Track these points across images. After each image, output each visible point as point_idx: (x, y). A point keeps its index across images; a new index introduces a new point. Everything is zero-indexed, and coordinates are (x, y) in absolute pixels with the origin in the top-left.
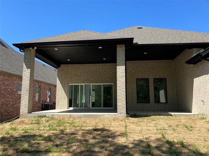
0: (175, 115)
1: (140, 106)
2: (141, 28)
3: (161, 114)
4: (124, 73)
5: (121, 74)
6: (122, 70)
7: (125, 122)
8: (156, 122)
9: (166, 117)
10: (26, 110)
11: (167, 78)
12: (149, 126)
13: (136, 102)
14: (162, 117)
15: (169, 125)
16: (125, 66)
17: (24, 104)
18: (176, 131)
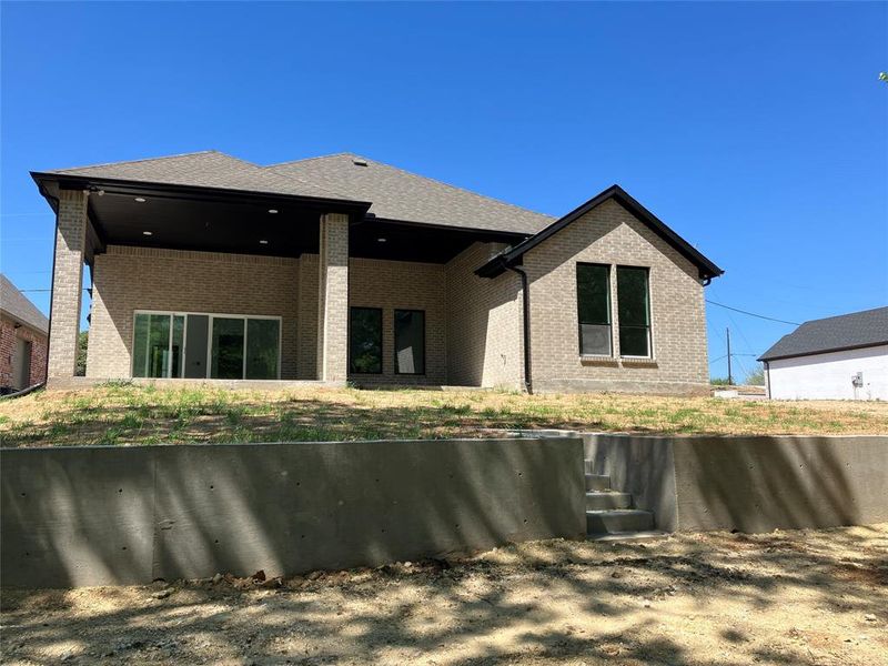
2: (365, 165)
5: (339, 287)
6: (340, 276)
10: (69, 366)
11: (427, 311)
16: (347, 268)
17: (59, 349)
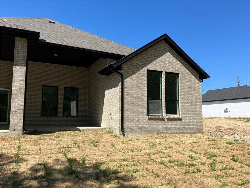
0: (83, 130)
1: (45, 120)
2: (54, 23)
3: (68, 129)
4: (23, 76)
5: (20, 78)
6: (21, 72)
7: (19, 140)
8: (60, 138)
9: (73, 132)
11: (79, 88)
12: (51, 145)
13: (40, 115)
14: (69, 132)
15: (74, 141)
16: (25, 67)
18: (81, 148)
